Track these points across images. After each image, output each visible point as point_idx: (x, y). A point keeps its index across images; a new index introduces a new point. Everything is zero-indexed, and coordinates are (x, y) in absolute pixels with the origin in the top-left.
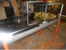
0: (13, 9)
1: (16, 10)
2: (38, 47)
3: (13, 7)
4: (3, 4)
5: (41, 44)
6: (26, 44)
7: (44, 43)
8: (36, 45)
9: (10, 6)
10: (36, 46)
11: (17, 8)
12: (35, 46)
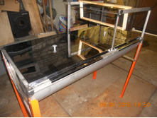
0: (27, 17)
1: (34, 20)
2: (92, 104)
3: (28, 12)
4: (3, 4)
5: (98, 97)
6: (63, 100)
7: (105, 95)
8: (86, 100)
9: (21, 10)
10: (88, 101)
11: (38, 14)
12: (84, 102)
